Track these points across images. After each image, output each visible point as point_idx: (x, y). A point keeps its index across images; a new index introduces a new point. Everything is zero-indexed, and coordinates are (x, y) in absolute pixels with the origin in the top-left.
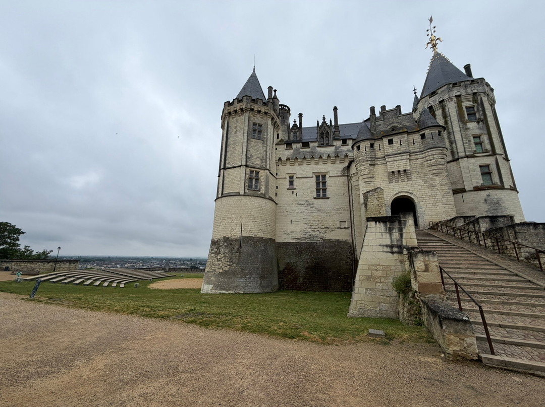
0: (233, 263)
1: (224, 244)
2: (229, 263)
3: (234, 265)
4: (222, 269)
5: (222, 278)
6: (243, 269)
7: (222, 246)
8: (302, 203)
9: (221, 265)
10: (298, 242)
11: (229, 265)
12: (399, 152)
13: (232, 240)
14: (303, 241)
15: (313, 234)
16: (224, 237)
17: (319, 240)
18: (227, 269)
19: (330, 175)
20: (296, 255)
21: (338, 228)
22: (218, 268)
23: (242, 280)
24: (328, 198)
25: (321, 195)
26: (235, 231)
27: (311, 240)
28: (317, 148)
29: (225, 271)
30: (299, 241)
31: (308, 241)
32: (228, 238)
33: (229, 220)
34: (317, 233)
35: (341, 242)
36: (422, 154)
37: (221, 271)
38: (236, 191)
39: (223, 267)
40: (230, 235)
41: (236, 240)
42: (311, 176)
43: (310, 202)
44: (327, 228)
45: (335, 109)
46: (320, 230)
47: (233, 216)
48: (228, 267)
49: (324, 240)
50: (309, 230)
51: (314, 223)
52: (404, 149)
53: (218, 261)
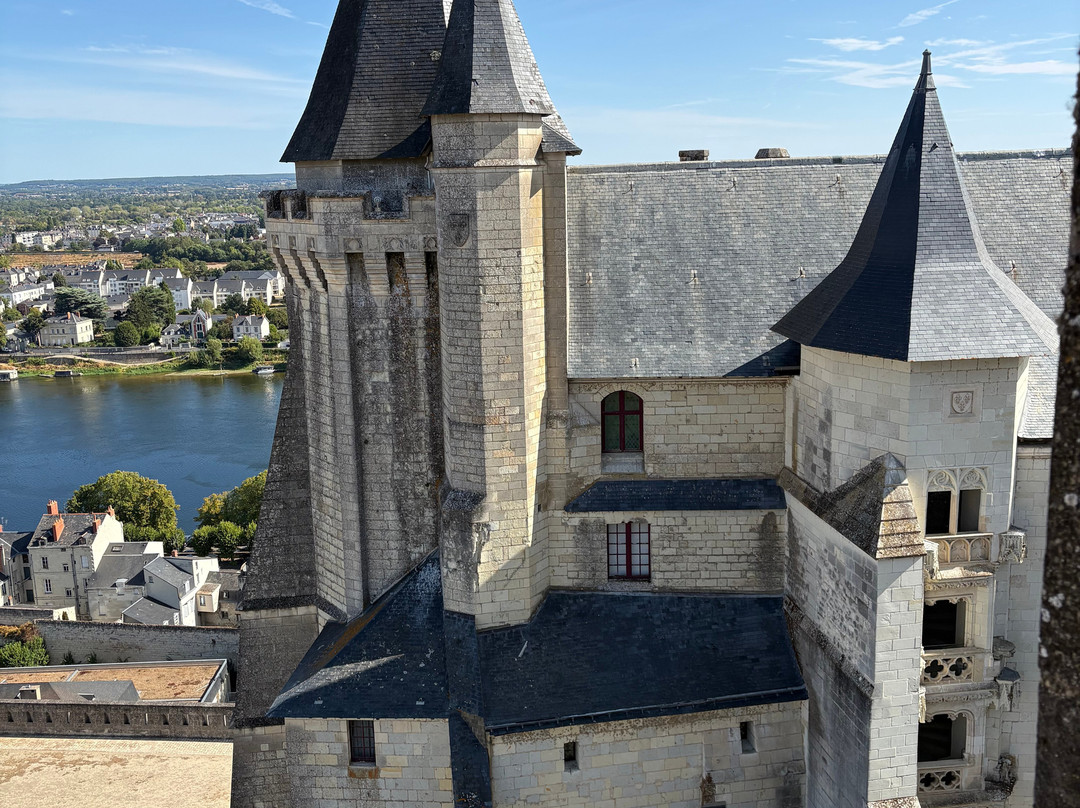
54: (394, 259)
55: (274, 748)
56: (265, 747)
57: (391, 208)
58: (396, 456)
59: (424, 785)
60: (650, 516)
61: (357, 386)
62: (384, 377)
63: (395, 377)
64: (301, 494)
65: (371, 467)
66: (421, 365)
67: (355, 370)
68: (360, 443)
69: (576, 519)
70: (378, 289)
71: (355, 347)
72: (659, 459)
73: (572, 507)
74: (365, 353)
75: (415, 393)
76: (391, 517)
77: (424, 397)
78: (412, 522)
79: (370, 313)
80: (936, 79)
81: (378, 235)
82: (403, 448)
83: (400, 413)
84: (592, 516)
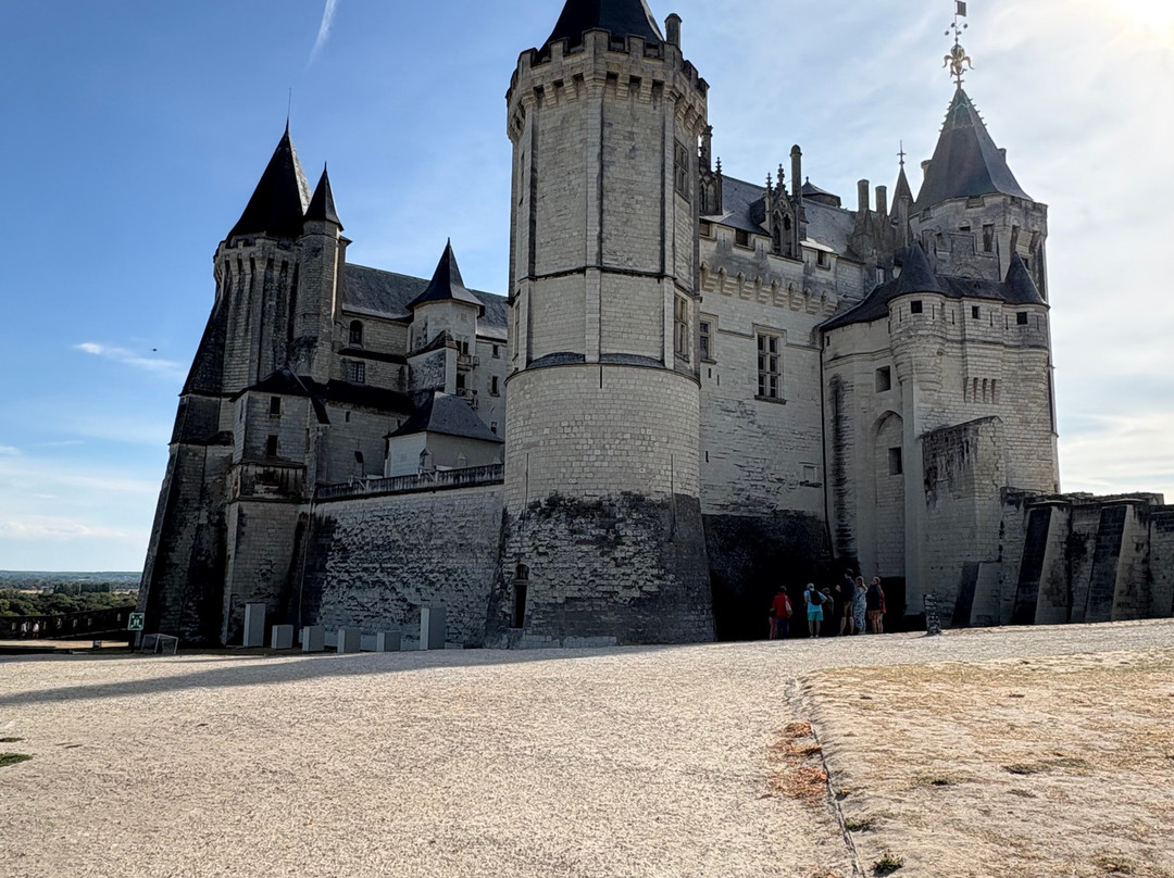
0: (668, 572)
1: (629, 515)
2: (655, 572)
3: (671, 577)
4: (640, 588)
5: (643, 615)
6: (689, 588)
7: (622, 520)
8: (732, 407)
9: (634, 577)
10: (725, 516)
11: (659, 577)
12: (989, 339)
13: (652, 504)
14: (733, 513)
15: (754, 494)
16: (625, 494)
17: (765, 511)
18: (654, 589)
19: (789, 341)
20: (721, 549)
21: (801, 483)
22: (625, 587)
23: (692, 618)
24: (783, 402)
25: (768, 393)
26: (658, 477)
27: (750, 511)
28: (769, 258)
29: (649, 593)
30: (725, 512)
31: (743, 512)
32: (640, 498)
33: (638, 443)
34: (760, 494)
35: (805, 518)
36: (1019, 354)
37: (637, 594)
38: (647, 354)
39: (641, 583)
40: (644, 490)
41: (663, 506)
42: (750, 333)
43: (748, 408)
44: (780, 480)
45: (796, 152)
46: (767, 484)
47: (649, 432)
48: (657, 582)
49: (774, 511)
50: (745, 485)
51: (756, 466)
52: (997, 335)
53: (617, 566)
54: (285, 265)
55: (195, 455)
56: (191, 454)
57: (286, 248)
58: (275, 332)
59: (297, 422)
60: (365, 360)
61: (264, 305)
62: (274, 303)
63: (277, 303)
64: (221, 352)
65: (265, 333)
66: (288, 301)
67: (264, 299)
68: (262, 325)
69: (342, 357)
70: (276, 273)
71: (265, 290)
72: (368, 344)
73: (341, 353)
74: (268, 293)
75: (285, 311)
76: (270, 353)
77: (287, 312)
78: (278, 355)
79: (271, 280)
80: (451, 244)
81: (280, 254)
82: (278, 329)
83: (278, 316)
84: (347, 357)
